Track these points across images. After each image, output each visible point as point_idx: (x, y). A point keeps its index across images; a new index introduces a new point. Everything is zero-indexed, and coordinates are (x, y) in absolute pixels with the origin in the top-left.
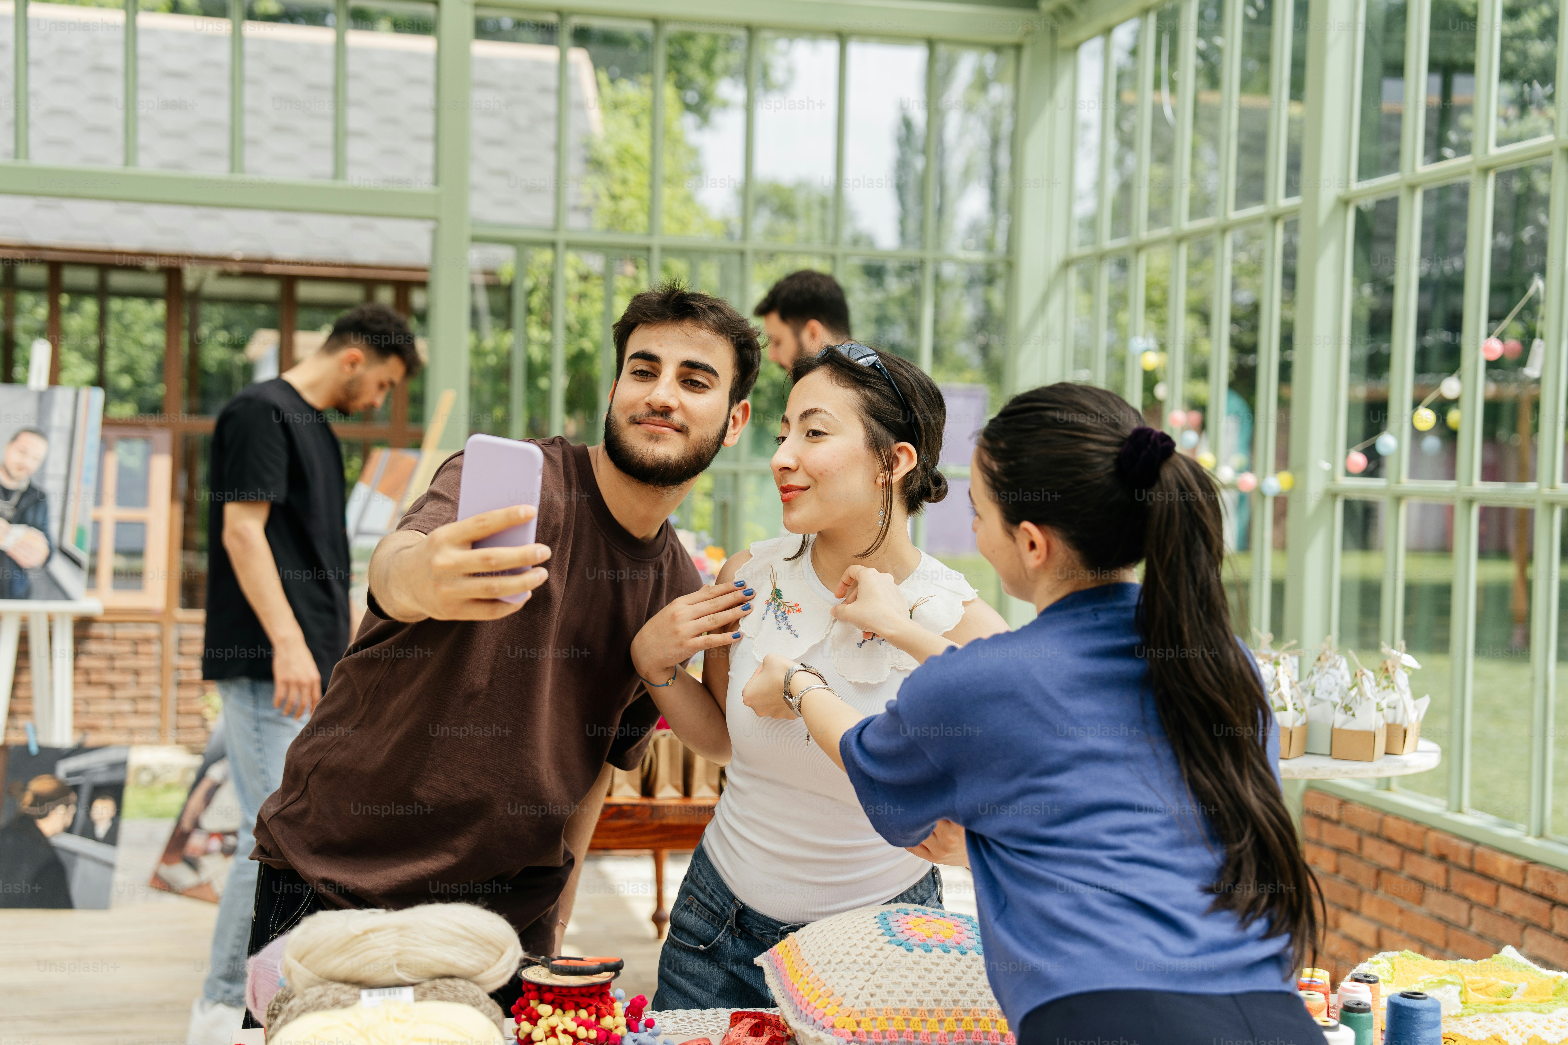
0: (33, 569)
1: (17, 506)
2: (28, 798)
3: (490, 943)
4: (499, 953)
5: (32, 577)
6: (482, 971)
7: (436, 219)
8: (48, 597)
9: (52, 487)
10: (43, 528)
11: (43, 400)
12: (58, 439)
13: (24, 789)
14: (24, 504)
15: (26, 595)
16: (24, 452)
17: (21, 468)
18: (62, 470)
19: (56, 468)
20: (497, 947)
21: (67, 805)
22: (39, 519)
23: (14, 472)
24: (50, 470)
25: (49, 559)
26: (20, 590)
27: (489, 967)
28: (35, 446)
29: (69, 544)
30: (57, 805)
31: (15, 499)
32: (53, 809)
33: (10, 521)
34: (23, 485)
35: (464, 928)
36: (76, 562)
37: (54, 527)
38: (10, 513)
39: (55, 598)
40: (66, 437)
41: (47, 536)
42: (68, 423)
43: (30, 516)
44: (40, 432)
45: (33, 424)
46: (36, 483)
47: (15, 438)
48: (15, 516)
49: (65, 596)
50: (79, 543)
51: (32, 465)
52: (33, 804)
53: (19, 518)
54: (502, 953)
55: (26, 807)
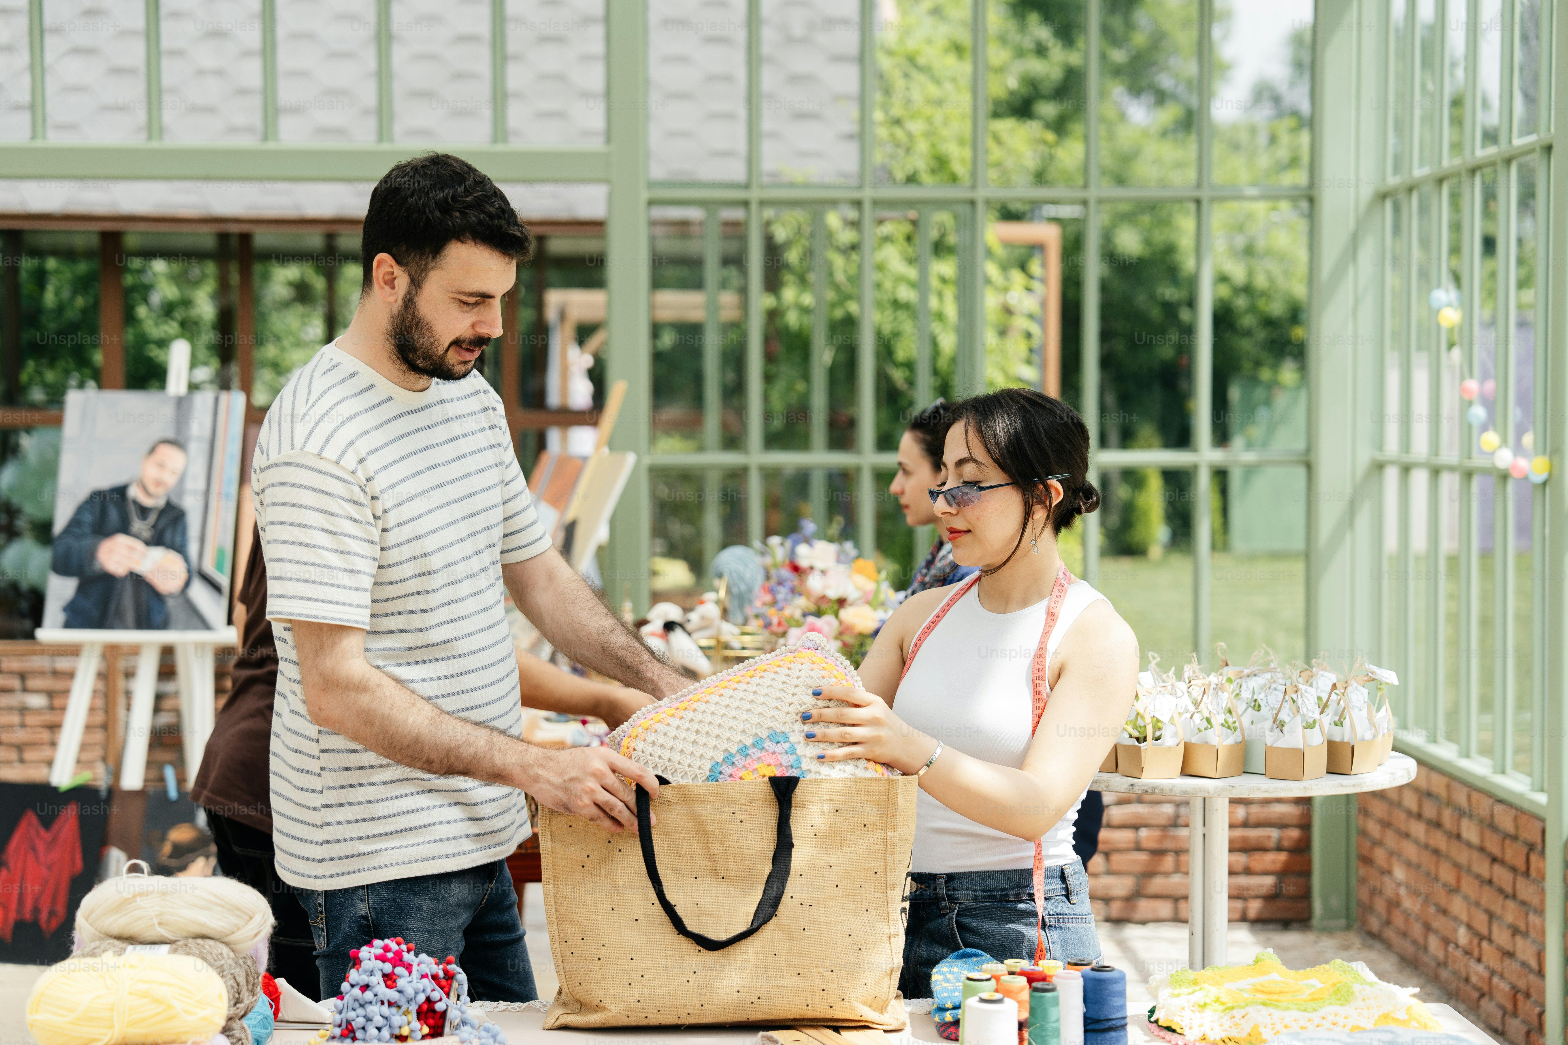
0: (171, 595)
1: (154, 526)
2: (167, 849)
3: (239, 909)
4: (247, 918)
5: (171, 603)
6: (233, 933)
7: (607, 181)
8: (187, 627)
9: (191, 505)
10: (181, 549)
11: (182, 404)
12: (197, 449)
13: (163, 839)
14: (161, 524)
15: (164, 625)
16: (161, 466)
17: (158, 483)
18: (201, 485)
19: (196, 483)
20: (246, 914)
21: (207, 857)
22: (178, 540)
23: (152, 488)
24: (189, 485)
25: (187, 584)
26: (158, 619)
27: (239, 929)
28: (172, 457)
29: (209, 567)
30: (197, 857)
31: (152, 518)
32: (193, 861)
33: (148, 543)
34: (161, 503)
35: (216, 896)
36: (216, 587)
37: (193, 549)
38: (147, 534)
39: (195, 628)
40: (205, 447)
41: (186, 559)
42: (207, 432)
43: (168, 536)
44: (178, 443)
45: (170, 434)
46: (175, 500)
47: (152, 451)
48: (153, 537)
49: (205, 625)
50: (219, 567)
51: (171, 480)
52: (172, 856)
53: (157, 540)
54: (251, 918)
55: (165, 858)
